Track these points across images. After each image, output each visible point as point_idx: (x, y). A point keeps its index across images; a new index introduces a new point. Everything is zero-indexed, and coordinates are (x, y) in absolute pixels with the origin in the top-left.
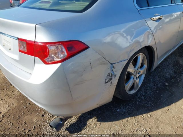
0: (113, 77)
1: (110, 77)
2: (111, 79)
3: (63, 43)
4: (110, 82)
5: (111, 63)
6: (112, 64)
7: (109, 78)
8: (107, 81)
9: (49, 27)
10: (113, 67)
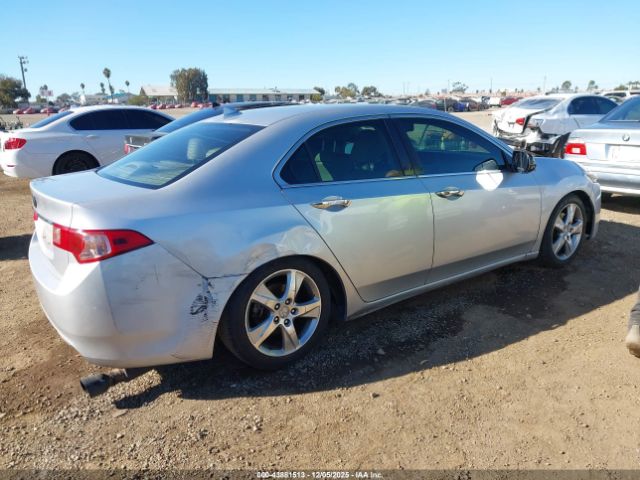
0: (210, 305)
1: (204, 303)
2: (205, 307)
3: (107, 232)
4: (203, 313)
5: (203, 277)
6: (207, 279)
7: (200, 304)
8: (195, 309)
9: (92, 208)
10: (209, 284)
